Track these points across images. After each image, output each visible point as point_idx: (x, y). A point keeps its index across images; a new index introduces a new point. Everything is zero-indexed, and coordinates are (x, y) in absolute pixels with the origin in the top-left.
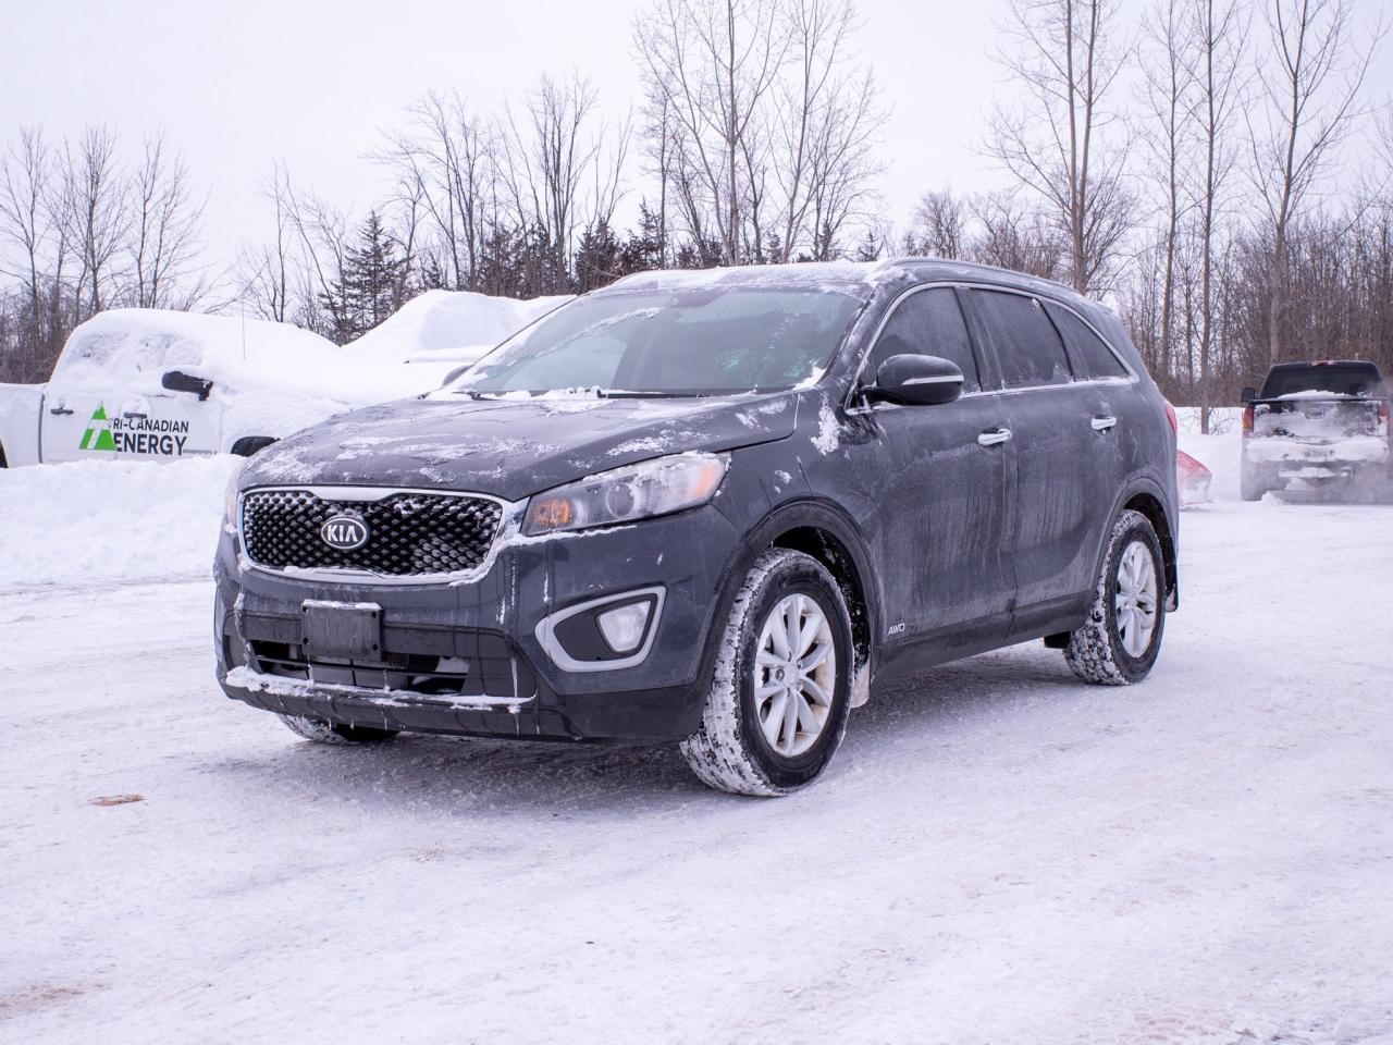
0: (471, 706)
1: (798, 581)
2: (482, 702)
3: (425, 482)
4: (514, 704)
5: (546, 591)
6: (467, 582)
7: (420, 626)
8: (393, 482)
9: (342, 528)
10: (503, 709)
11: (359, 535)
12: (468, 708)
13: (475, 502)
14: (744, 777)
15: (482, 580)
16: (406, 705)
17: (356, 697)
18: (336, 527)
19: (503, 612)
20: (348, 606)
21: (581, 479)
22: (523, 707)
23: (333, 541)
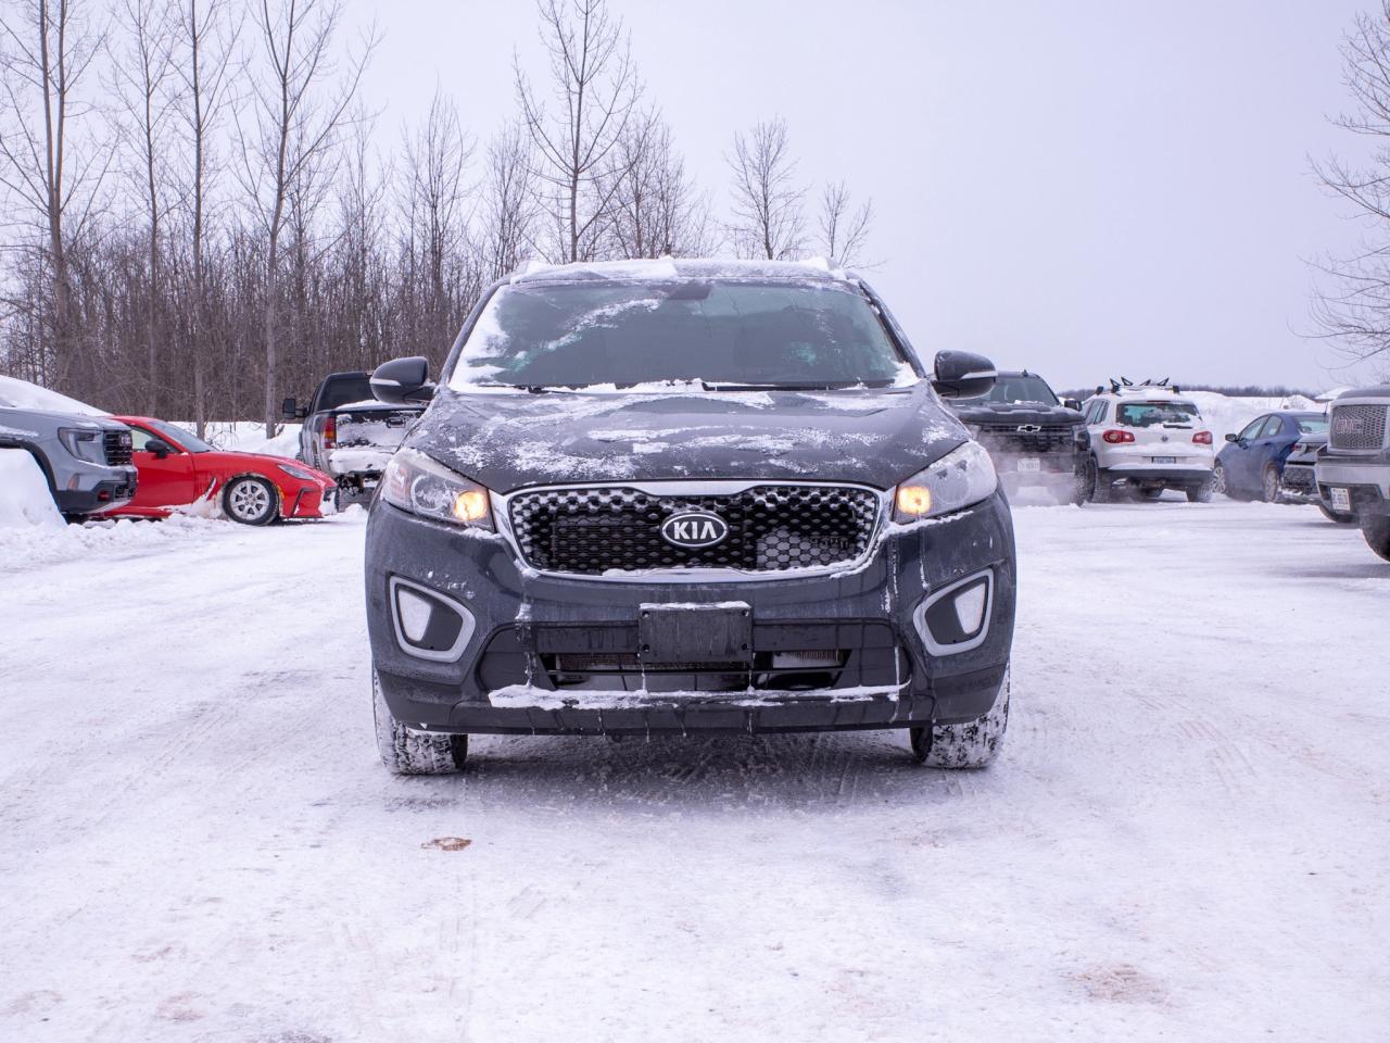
0: (851, 698)
2: (862, 693)
4: (893, 692)
5: (923, 577)
6: (850, 573)
7: (799, 621)
8: (750, 474)
9: (695, 524)
10: (882, 697)
11: (719, 530)
12: (848, 700)
13: (843, 492)
15: (866, 570)
16: (779, 704)
17: (711, 702)
18: (685, 524)
19: (888, 601)
20: (707, 606)
21: (927, 467)
22: (902, 694)
23: (682, 539)
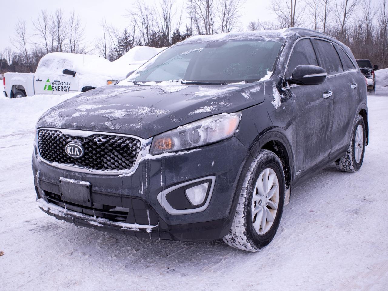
0: (130, 228)
1: (268, 163)
2: (135, 227)
3: (107, 129)
4: (149, 228)
5: (161, 180)
6: (126, 175)
7: (106, 193)
8: (93, 129)
9: (73, 148)
10: (144, 230)
11: (80, 152)
12: (129, 229)
13: (129, 139)
14: (247, 248)
15: (133, 175)
16: (103, 226)
17: (83, 219)
18: (70, 148)
19: (142, 189)
20: (77, 182)
21: (176, 128)
22: (153, 229)
23: (69, 154)
